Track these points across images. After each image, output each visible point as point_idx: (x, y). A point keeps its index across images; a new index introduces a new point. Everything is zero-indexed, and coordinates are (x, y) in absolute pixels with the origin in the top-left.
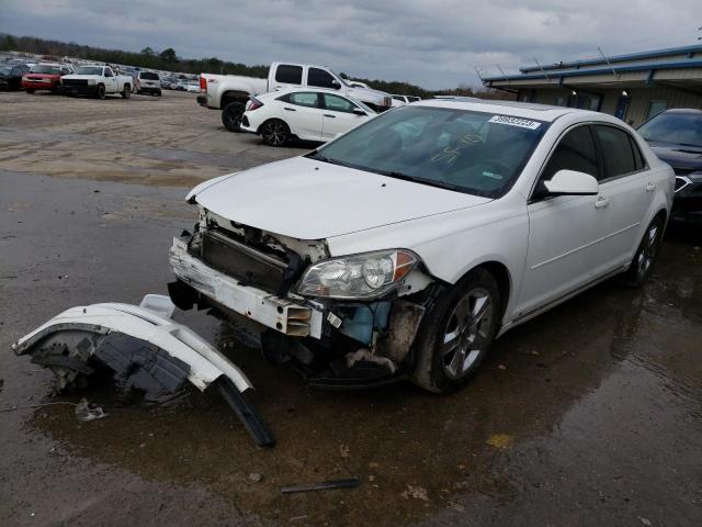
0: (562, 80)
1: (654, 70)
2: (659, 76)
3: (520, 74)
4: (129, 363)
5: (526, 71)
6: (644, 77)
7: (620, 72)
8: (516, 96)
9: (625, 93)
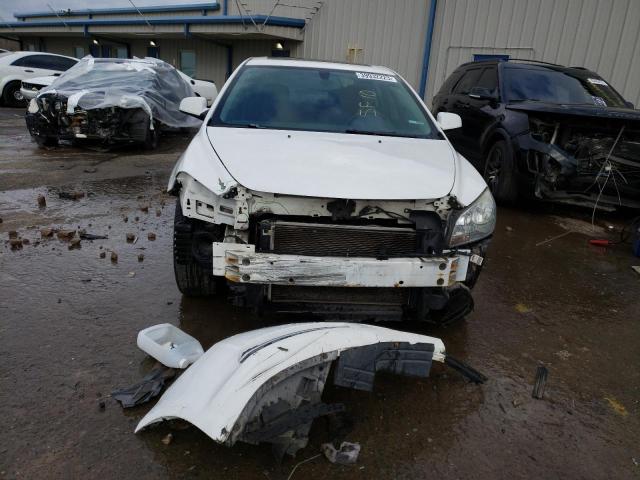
0: (86, 29)
1: (189, 24)
2: (195, 30)
3: (16, 21)
4: (373, 374)
5: (24, 18)
6: (181, 30)
7: (154, 24)
8: (17, 44)
9: (152, 43)
